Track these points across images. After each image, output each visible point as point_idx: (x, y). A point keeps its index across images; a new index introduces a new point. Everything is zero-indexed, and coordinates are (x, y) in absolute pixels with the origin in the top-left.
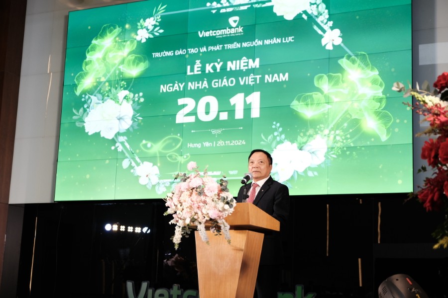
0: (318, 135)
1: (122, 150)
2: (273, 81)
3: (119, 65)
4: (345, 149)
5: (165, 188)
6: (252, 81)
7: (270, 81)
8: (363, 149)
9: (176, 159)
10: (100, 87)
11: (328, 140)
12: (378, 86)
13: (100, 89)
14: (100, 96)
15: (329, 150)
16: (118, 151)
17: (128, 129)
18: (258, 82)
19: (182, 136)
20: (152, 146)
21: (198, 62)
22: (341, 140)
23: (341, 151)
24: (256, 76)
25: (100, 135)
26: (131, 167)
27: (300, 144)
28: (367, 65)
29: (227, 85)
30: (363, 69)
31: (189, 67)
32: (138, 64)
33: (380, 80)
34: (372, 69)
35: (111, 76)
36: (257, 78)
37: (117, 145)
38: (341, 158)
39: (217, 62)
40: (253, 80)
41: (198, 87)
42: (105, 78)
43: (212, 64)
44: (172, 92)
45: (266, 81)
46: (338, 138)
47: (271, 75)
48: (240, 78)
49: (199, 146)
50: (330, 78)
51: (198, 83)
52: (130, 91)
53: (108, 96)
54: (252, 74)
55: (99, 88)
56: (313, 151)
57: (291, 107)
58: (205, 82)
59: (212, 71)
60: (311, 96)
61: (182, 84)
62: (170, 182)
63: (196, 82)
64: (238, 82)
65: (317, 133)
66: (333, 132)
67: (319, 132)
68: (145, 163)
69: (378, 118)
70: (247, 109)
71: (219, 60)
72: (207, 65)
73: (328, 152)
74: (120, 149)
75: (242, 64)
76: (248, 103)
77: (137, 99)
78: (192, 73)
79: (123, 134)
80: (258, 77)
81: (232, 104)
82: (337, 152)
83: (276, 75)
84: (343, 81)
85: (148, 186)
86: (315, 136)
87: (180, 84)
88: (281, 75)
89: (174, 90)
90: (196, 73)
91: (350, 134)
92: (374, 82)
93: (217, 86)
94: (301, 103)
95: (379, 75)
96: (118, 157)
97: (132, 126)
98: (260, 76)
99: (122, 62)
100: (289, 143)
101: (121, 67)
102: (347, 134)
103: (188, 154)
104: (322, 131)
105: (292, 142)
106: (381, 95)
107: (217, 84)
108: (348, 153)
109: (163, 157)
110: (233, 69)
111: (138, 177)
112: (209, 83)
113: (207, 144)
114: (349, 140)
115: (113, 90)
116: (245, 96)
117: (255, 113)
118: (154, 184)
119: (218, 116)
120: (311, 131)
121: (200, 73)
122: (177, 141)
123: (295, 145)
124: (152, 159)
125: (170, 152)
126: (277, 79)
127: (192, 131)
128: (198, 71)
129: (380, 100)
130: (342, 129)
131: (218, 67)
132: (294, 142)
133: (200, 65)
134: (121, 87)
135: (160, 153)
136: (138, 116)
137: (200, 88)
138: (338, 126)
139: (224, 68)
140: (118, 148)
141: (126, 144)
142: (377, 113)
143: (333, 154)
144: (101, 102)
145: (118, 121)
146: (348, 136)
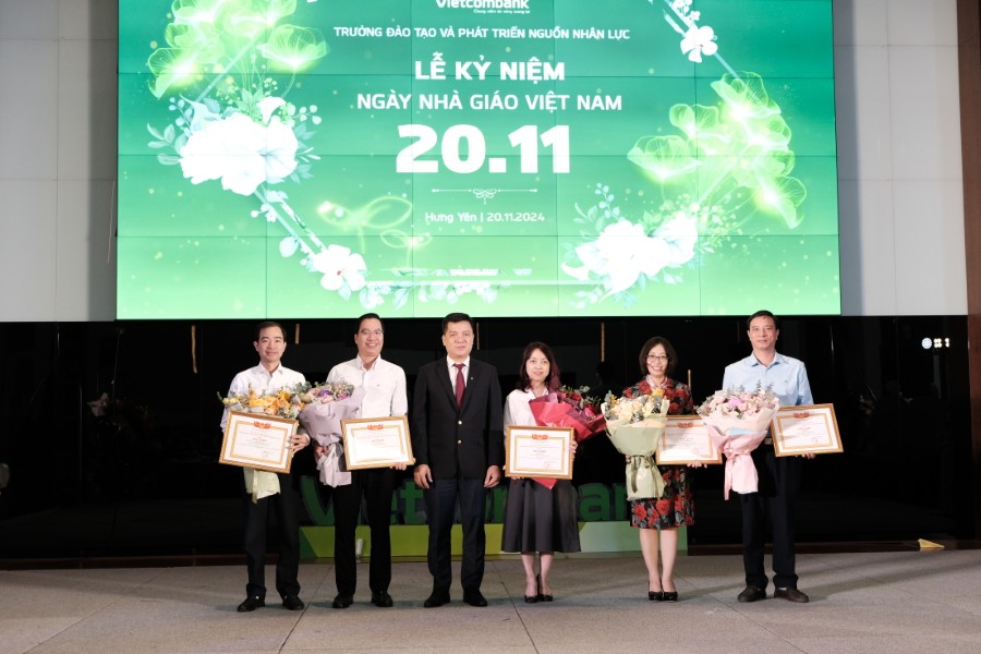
0: (680, 212)
1: (277, 220)
2: (593, 108)
3: (256, 44)
4: (729, 239)
5: (381, 298)
6: (551, 105)
7: (587, 107)
8: (759, 240)
9: (401, 243)
10: (213, 84)
11: (699, 221)
12: (781, 134)
13: (214, 90)
14: (215, 104)
15: (702, 238)
16: (269, 220)
17: (289, 177)
18: (564, 107)
19: (411, 197)
20: (345, 214)
21: (438, 55)
22: (721, 224)
23: (722, 243)
24: (559, 96)
25: (221, 186)
26: (300, 254)
27: (649, 226)
28: (761, 97)
29: (502, 108)
30: (755, 102)
31: (418, 65)
32: (302, 46)
33: (784, 124)
34: (770, 105)
35: (238, 63)
36: (560, 99)
37: (264, 208)
38: (721, 255)
39: (478, 60)
40: (554, 102)
41: (441, 105)
42: (225, 67)
43: (468, 64)
44: (385, 110)
45: (579, 108)
46: (716, 219)
47: (588, 97)
48: (528, 97)
49: (450, 219)
50: (697, 112)
51: (441, 98)
52: (287, 99)
53: (234, 105)
54: (551, 92)
55: (210, 87)
56: (672, 239)
57: (630, 158)
58: (456, 97)
59: (468, 77)
60: (665, 143)
61: (405, 97)
62: (391, 287)
63: (436, 96)
64: (523, 102)
65: (678, 208)
66: (706, 209)
67: (682, 207)
68: (332, 247)
69: (782, 188)
70: (545, 157)
71: (482, 57)
72: (458, 64)
73: (699, 243)
74: (272, 216)
75: (531, 71)
76: (546, 144)
77: (303, 118)
78: (427, 77)
79: (277, 187)
80: (564, 98)
81: (514, 144)
82: (716, 242)
83: (598, 98)
84: (721, 121)
85: (341, 293)
86: (675, 214)
87: (401, 96)
88: (608, 98)
89: (388, 107)
90: (434, 77)
91: (736, 212)
92: (774, 126)
93: (481, 107)
94: (648, 153)
95: (781, 115)
96: (268, 234)
97: (296, 172)
98: (568, 97)
99: (265, 37)
100: (628, 223)
101: (262, 48)
102: (730, 214)
103: (428, 234)
104: (687, 206)
105: (634, 221)
106: (786, 151)
107: (480, 103)
108: (734, 245)
109: (372, 237)
110: (513, 77)
111: (320, 275)
112: (465, 101)
113: (466, 217)
114: (735, 223)
115: (246, 94)
116: (540, 132)
117: (562, 164)
118: (355, 288)
119: (486, 164)
120: (667, 205)
121: (443, 77)
122: (400, 208)
123: (639, 228)
124: (349, 241)
125: (388, 228)
126: (601, 105)
127: (434, 191)
128: (438, 74)
129: (785, 160)
130: (722, 204)
131: (482, 70)
132: (637, 223)
133: (444, 64)
134: (265, 90)
135: (365, 228)
136: (311, 153)
137: (446, 107)
138: (714, 199)
139: (493, 74)
140: (267, 215)
141: (286, 207)
142: (781, 181)
143: (709, 246)
144: (217, 116)
145: (262, 158)
146: (733, 217)
